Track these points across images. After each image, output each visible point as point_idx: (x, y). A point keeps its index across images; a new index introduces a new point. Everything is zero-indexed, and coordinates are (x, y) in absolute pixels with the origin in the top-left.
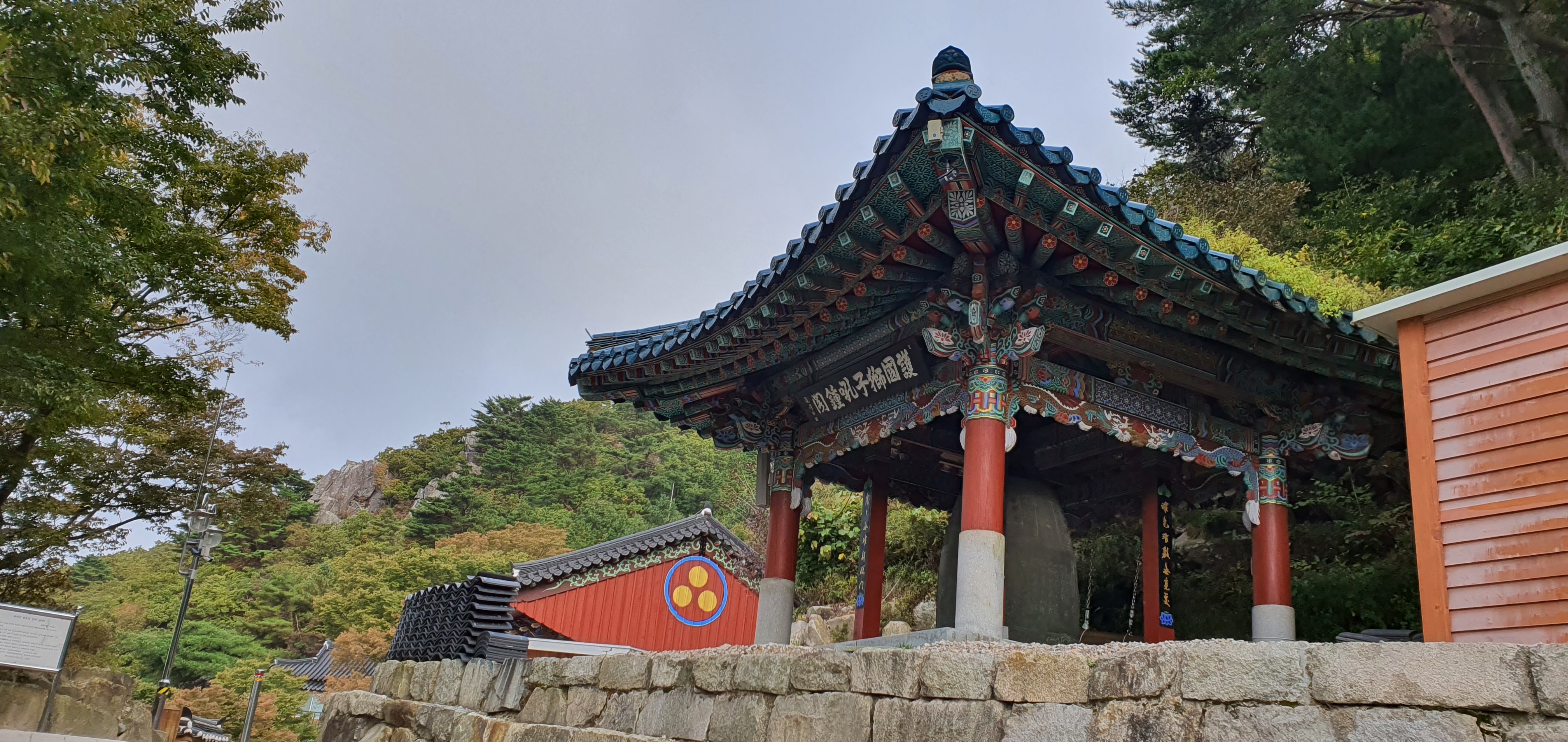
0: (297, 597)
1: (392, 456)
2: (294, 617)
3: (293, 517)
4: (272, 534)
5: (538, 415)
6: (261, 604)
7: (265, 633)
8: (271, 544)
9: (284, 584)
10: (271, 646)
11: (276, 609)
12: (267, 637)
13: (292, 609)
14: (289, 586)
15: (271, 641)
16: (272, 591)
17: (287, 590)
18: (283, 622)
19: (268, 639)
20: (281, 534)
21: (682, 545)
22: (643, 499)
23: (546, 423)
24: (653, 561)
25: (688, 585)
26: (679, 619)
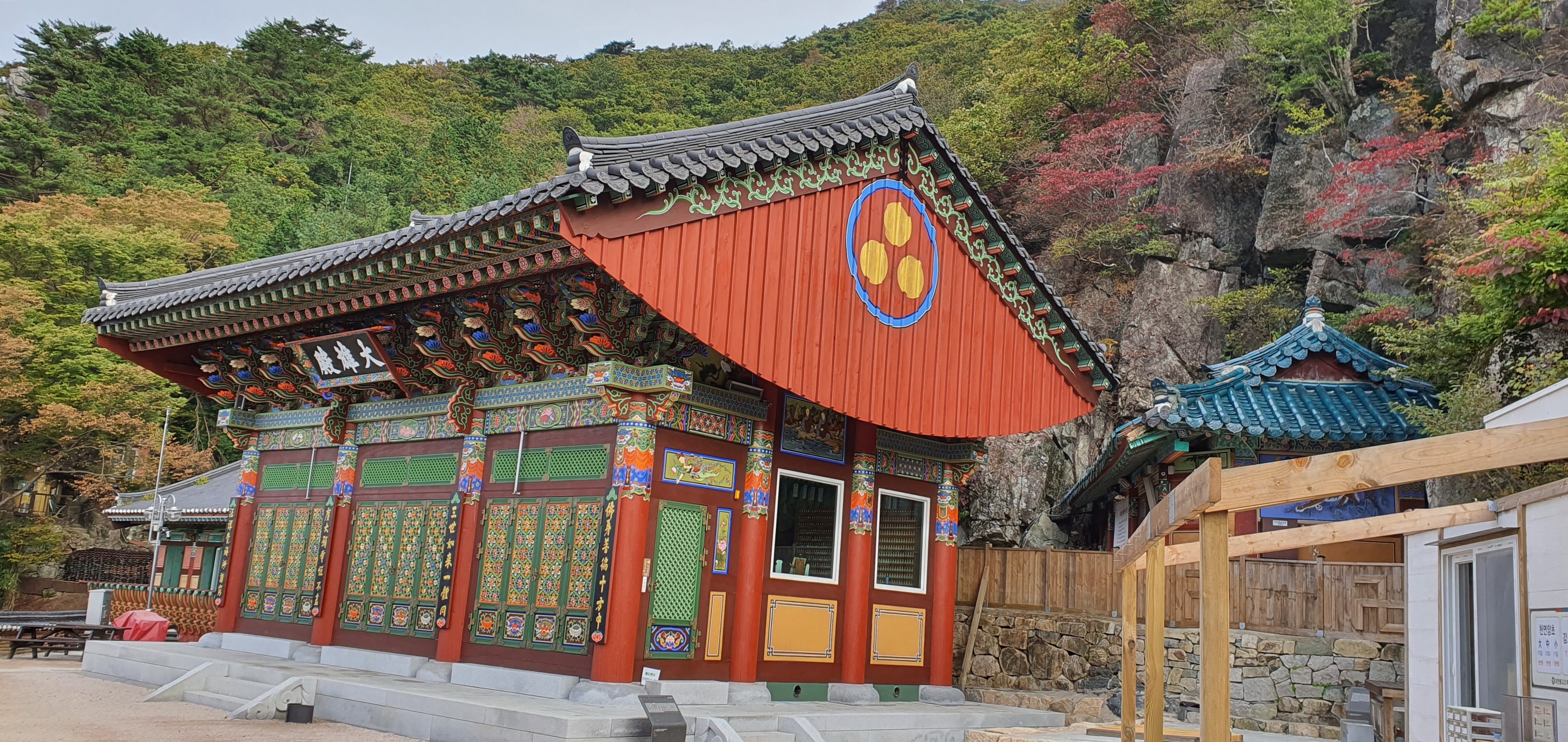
5: (130, 52)
21: (872, 151)
22: (309, 181)
23: (143, 65)
24: (829, 178)
25: (882, 239)
26: (871, 309)
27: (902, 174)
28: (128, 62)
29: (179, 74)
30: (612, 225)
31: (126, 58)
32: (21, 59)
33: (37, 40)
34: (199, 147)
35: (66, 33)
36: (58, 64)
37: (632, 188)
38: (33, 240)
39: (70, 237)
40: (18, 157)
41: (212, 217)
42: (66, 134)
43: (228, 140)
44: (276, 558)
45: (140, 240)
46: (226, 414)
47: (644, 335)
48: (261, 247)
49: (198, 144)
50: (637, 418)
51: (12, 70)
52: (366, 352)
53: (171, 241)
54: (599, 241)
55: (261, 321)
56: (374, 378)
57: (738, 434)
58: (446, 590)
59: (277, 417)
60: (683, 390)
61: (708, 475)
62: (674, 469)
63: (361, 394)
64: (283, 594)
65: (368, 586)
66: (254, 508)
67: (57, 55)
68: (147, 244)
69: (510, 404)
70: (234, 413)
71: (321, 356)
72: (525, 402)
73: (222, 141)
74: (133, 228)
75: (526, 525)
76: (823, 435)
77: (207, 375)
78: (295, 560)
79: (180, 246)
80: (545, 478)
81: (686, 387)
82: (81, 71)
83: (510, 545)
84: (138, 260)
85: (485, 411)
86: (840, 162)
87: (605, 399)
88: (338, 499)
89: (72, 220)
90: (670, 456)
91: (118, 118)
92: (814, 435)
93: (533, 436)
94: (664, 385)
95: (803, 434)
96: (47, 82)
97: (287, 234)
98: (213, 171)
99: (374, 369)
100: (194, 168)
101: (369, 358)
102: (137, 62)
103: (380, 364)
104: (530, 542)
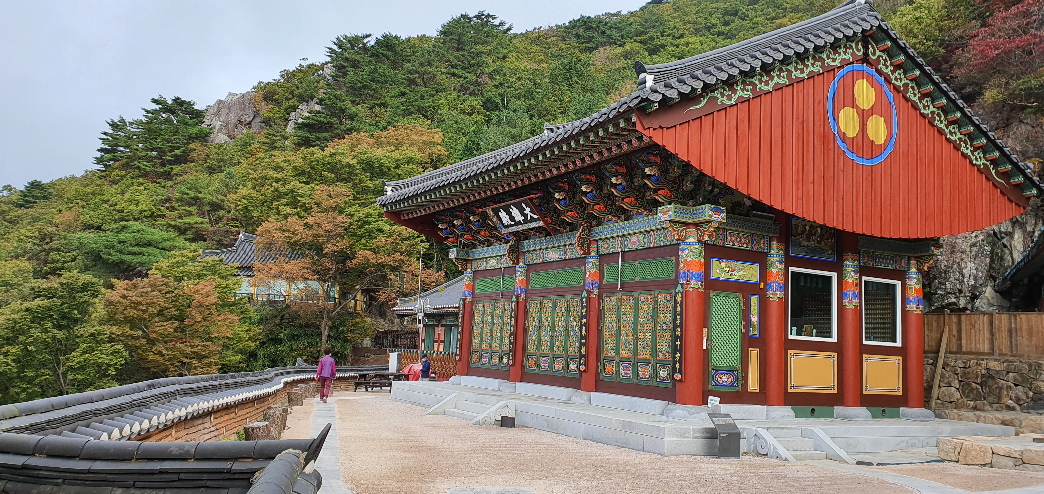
0: (209, 198)
1: (265, 87)
2: (209, 215)
3: (191, 138)
4: (177, 152)
5: (382, 47)
6: (179, 206)
7: (186, 230)
8: (178, 160)
9: (196, 189)
10: (194, 240)
11: (193, 209)
12: (188, 232)
13: (207, 208)
14: (201, 189)
15: (192, 236)
16: (188, 194)
17: (200, 193)
18: (200, 220)
19: (189, 235)
20: (184, 152)
21: (842, 47)
22: (483, 110)
23: (389, 53)
24: (812, 69)
25: (853, 105)
26: (849, 155)
27: (865, 59)
28: (382, 53)
29: (408, 56)
30: (667, 120)
31: (380, 51)
32: (329, 59)
33: (335, 47)
34: (422, 97)
35: (349, 41)
36: (347, 59)
37: (680, 93)
38: (344, 161)
39: (362, 157)
40: (333, 115)
41: (433, 138)
42: (354, 99)
43: (437, 92)
44: (486, 332)
45: (397, 155)
46: (453, 251)
47: (692, 186)
48: (460, 153)
49: (421, 95)
50: (691, 239)
51: (325, 66)
52: (527, 211)
53: (413, 154)
54: (661, 130)
55: (469, 197)
56: (533, 225)
57: (760, 246)
58: (584, 349)
59: (481, 251)
60: (720, 220)
61: (741, 273)
62: (718, 271)
63: (526, 235)
64: (492, 353)
65: (539, 348)
66: (472, 304)
67: (346, 54)
68: (401, 157)
69: (612, 235)
70: (457, 250)
71: (503, 214)
72: (621, 234)
73: (434, 92)
74: (393, 148)
75: (627, 308)
76: (819, 242)
77: (442, 230)
78: (497, 333)
79: (418, 156)
80: (637, 279)
81: (722, 218)
82: (358, 61)
83: (619, 321)
84: (398, 167)
85: (597, 241)
86: (820, 57)
87: (670, 229)
88: (518, 297)
89: (362, 148)
90: (715, 263)
91: (379, 86)
92: (813, 243)
93: (627, 254)
94: (707, 217)
95: (805, 243)
96: (342, 70)
97: (473, 144)
98: (430, 110)
99: (533, 220)
100: (421, 110)
101: (529, 214)
102: (385, 52)
103: (536, 217)
104: (631, 319)
